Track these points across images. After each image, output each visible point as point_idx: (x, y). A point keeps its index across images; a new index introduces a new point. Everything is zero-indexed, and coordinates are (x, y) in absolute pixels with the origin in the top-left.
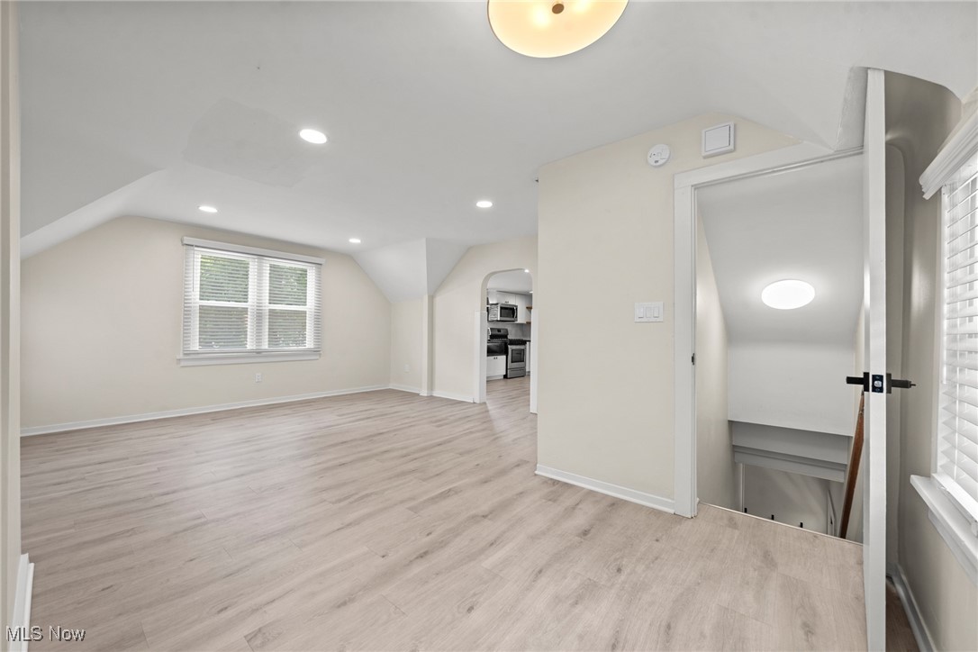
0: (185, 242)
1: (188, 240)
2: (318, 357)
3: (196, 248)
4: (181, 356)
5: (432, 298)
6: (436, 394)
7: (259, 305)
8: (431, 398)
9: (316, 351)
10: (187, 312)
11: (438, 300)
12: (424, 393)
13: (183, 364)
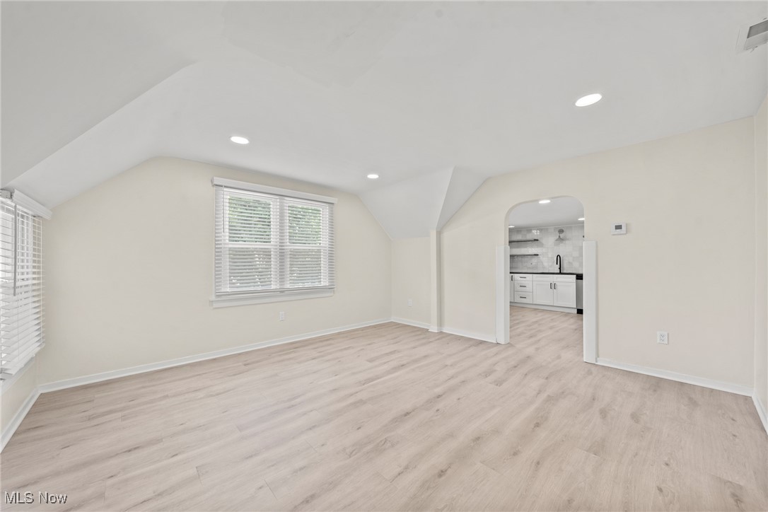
0: (215, 183)
1: (218, 181)
2: (332, 294)
3: (225, 189)
4: (213, 298)
5: (439, 233)
6: (446, 330)
7: (282, 244)
8: (441, 334)
9: (330, 289)
10: (218, 253)
11: (446, 235)
12: (434, 329)
13: (215, 305)
